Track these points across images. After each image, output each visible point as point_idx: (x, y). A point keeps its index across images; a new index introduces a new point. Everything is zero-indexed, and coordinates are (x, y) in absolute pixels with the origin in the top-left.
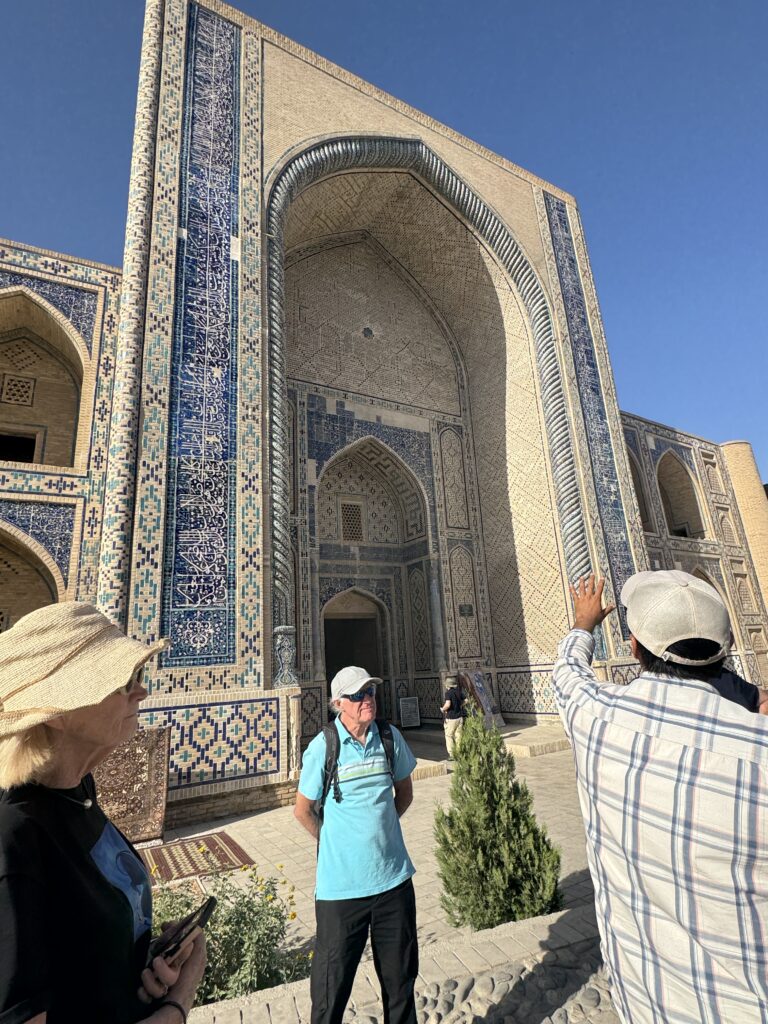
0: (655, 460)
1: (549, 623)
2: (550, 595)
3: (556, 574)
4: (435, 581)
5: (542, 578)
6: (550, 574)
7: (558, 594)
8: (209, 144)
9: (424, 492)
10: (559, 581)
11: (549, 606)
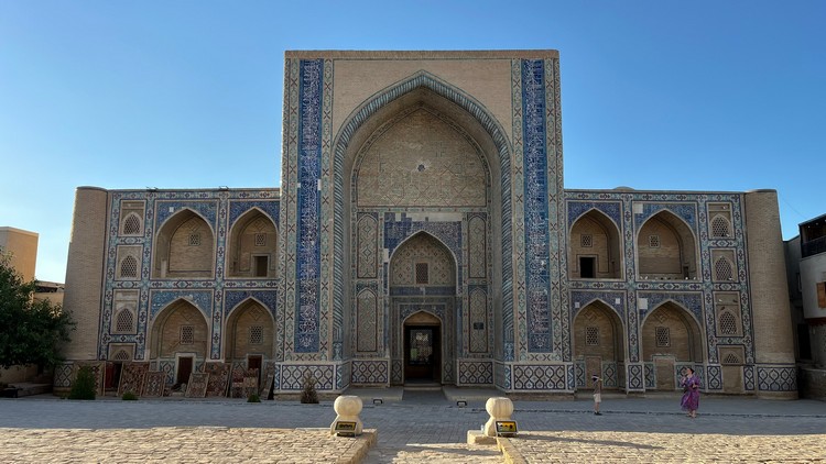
0: (639, 222)
4: (459, 309)
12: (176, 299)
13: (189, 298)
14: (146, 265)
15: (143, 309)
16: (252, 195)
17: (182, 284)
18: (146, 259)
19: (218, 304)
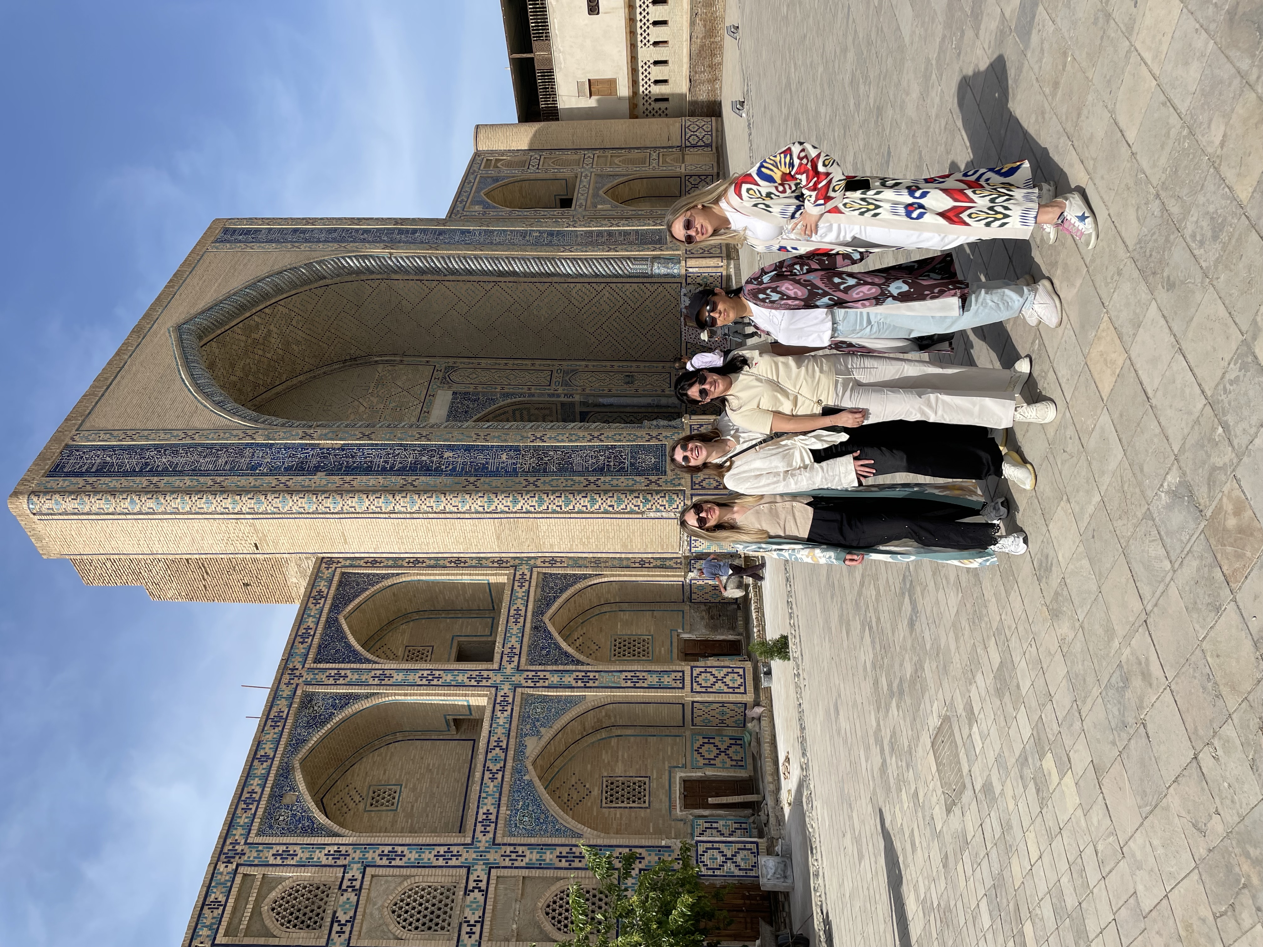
0: (494, 207)
1: (647, 302)
2: (624, 297)
3: (608, 288)
4: (601, 400)
5: (609, 302)
6: (607, 294)
7: (624, 289)
8: (221, 461)
9: (514, 400)
10: (613, 286)
11: (634, 299)
12: (532, 775)
13: (533, 747)
14: (428, 856)
15: (549, 856)
16: (310, 622)
17: (496, 760)
18: (413, 856)
19: (555, 679)
